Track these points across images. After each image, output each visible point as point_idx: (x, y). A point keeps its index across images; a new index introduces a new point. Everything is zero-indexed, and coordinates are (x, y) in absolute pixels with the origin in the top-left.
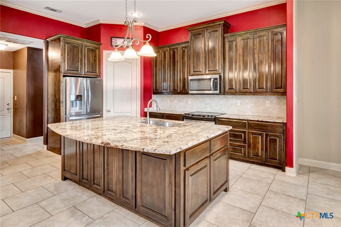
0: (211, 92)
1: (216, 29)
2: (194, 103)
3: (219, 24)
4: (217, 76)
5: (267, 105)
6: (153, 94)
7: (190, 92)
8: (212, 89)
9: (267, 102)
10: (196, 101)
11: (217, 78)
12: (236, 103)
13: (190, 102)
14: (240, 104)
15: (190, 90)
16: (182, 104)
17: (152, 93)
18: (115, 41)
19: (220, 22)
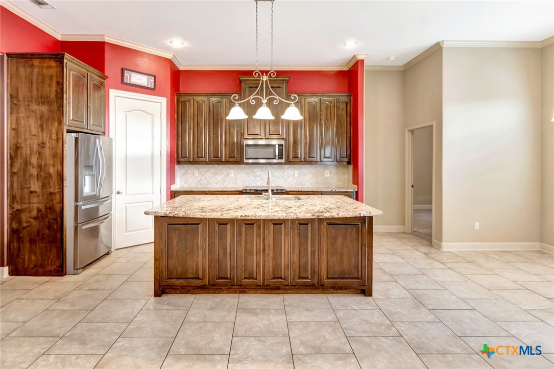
0: (275, 161)
1: (280, 85)
2: (238, 176)
3: (283, 80)
4: (283, 142)
5: (326, 176)
6: (177, 164)
7: (245, 161)
8: (277, 158)
9: (326, 172)
10: (242, 173)
11: (283, 145)
12: (294, 174)
13: (232, 175)
14: (297, 176)
15: (246, 159)
16: (220, 178)
17: (176, 162)
18: (128, 75)
19: (285, 77)
